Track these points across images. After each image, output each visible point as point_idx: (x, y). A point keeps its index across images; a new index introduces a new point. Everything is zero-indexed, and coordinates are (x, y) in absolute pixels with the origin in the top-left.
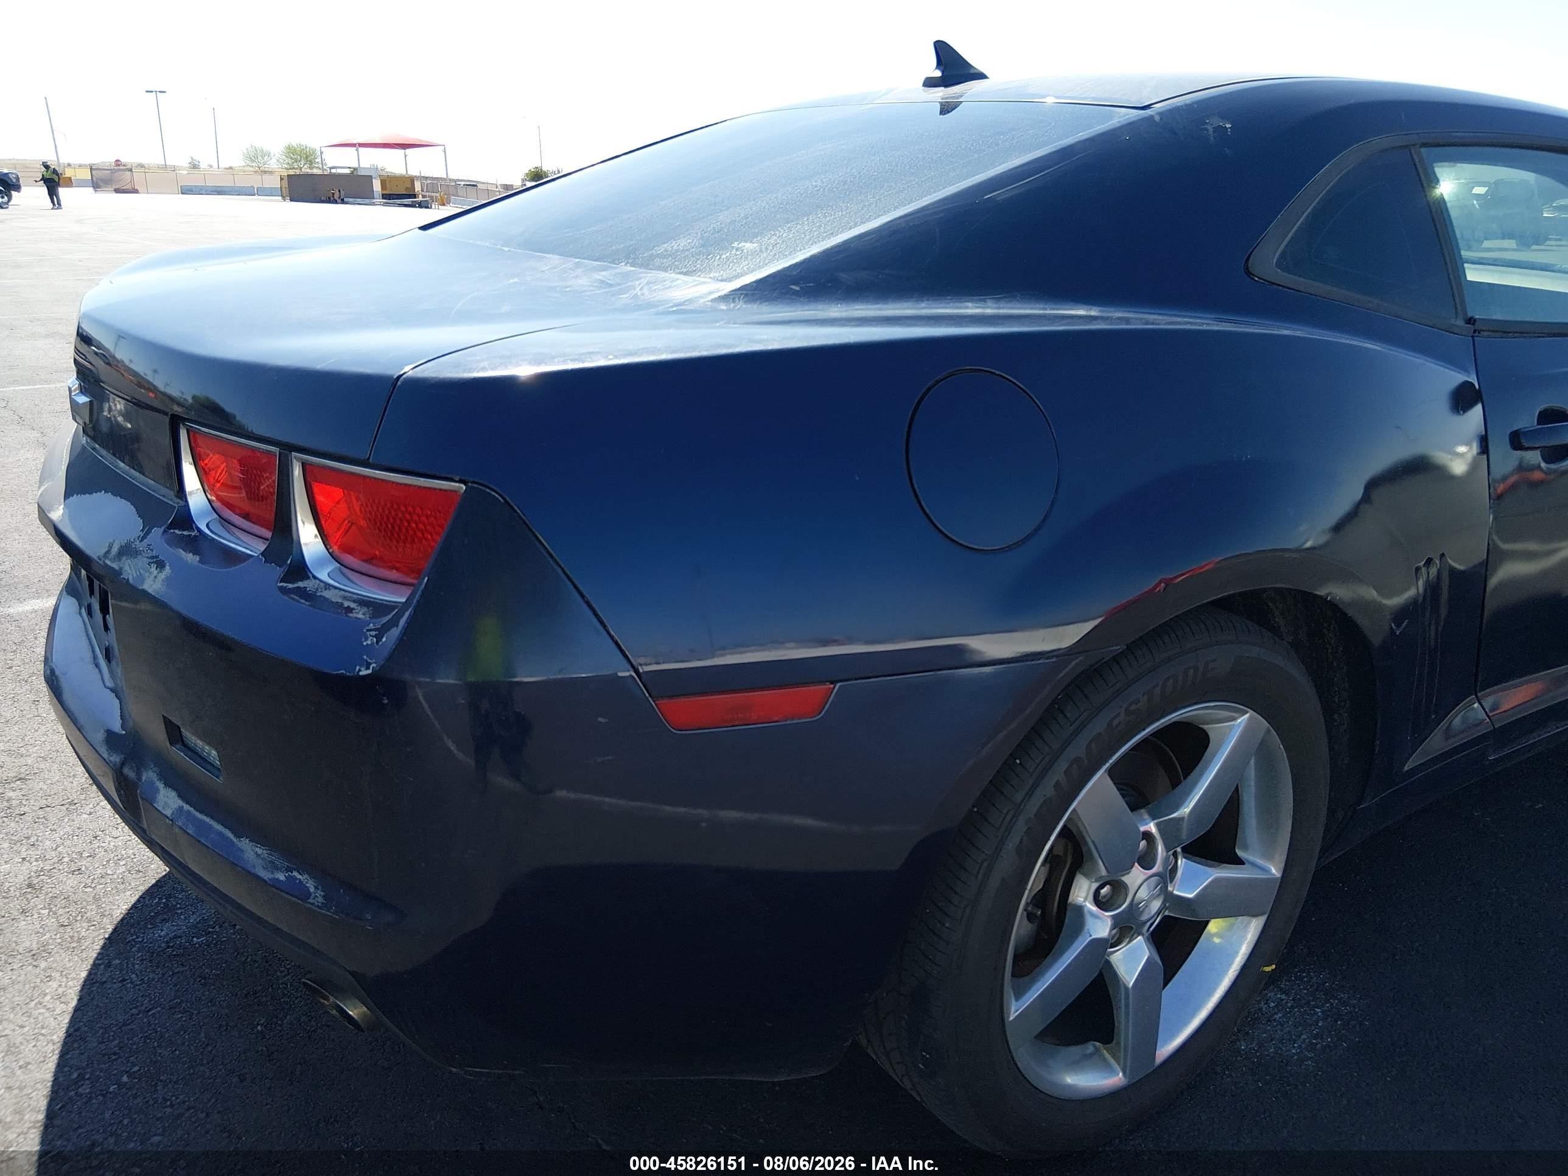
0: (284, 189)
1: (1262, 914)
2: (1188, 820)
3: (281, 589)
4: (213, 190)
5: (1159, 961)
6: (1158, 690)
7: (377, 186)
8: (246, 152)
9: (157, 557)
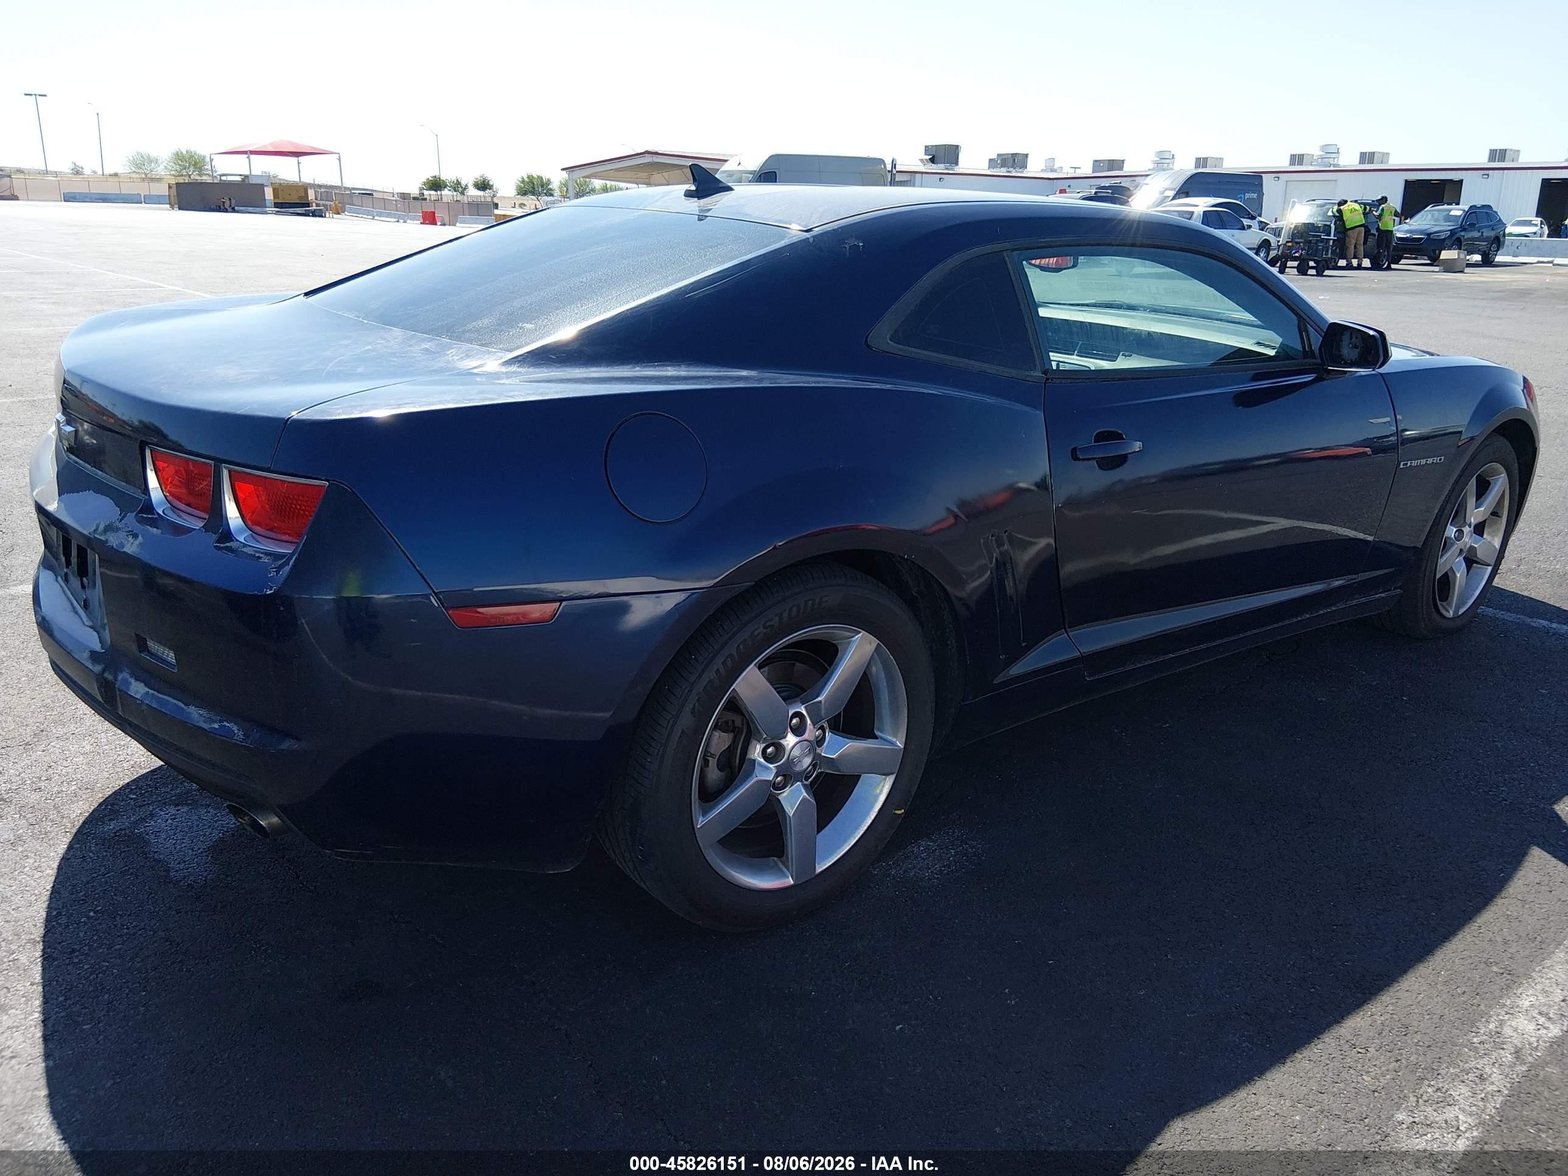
0: (172, 197)
1: (893, 774)
2: (825, 703)
3: (216, 547)
4: (98, 197)
5: (813, 801)
6: (786, 614)
7: (269, 194)
8: (131, 158)
9: (132, 531)
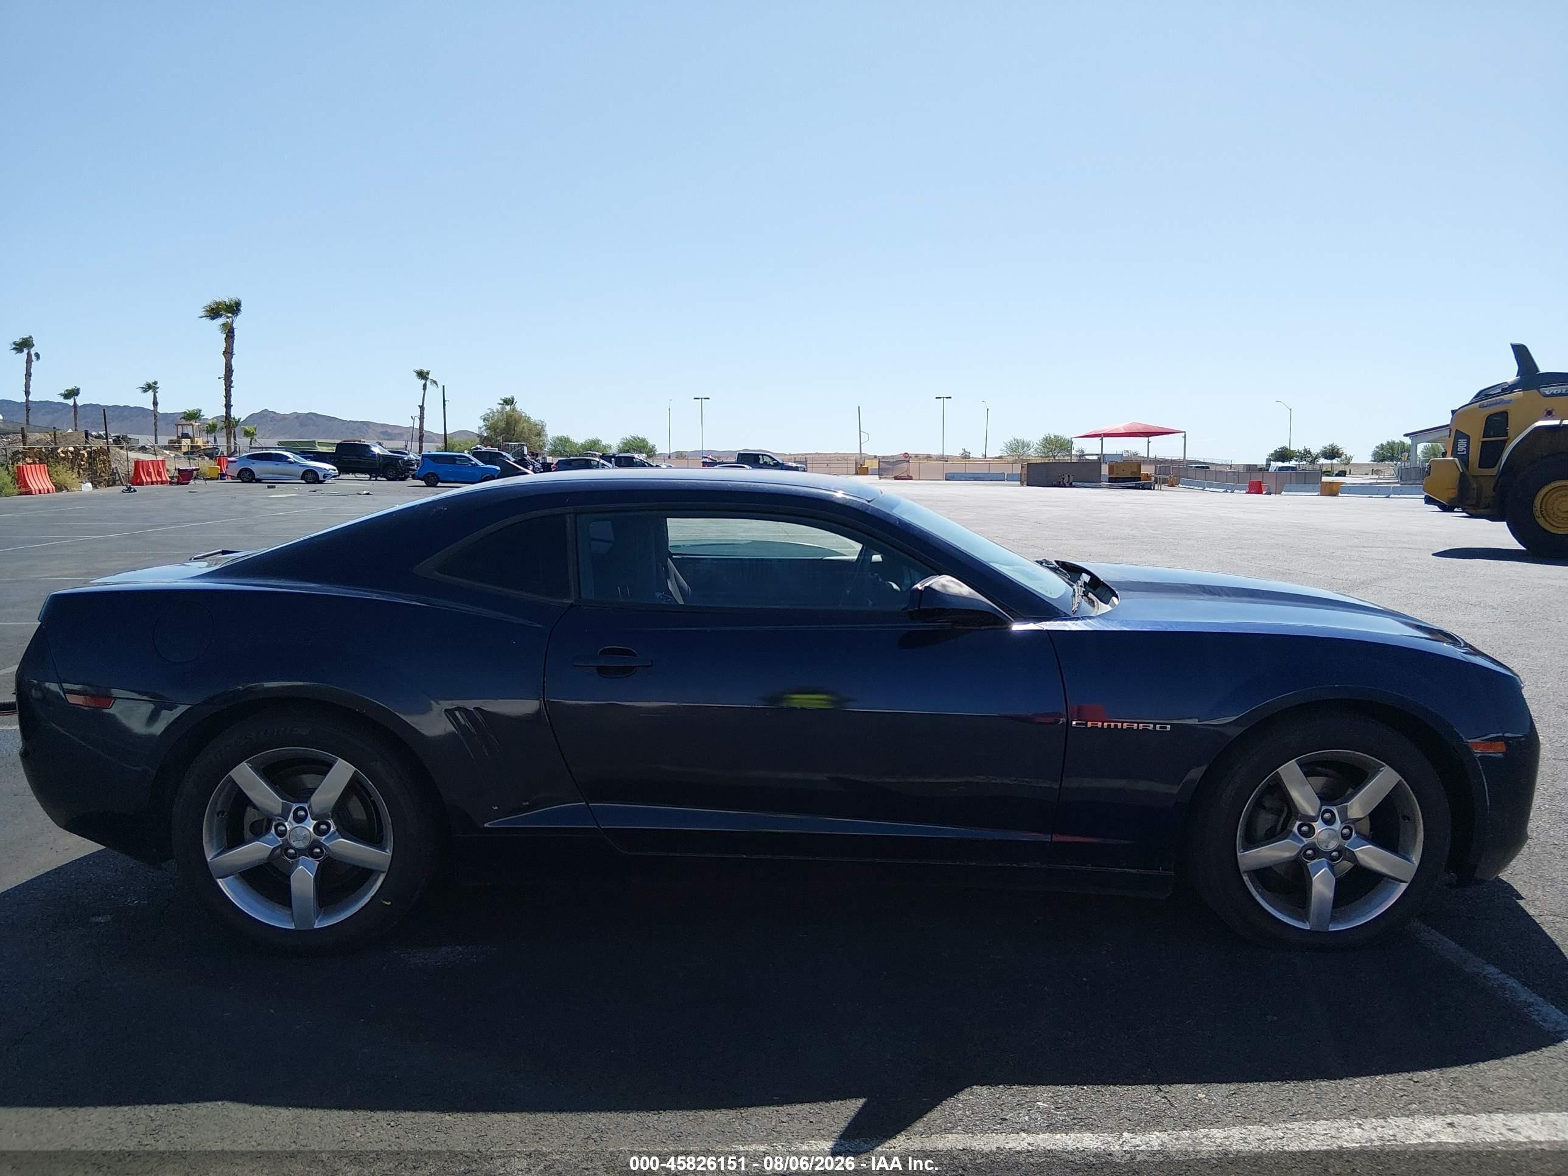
0: (1023, 475)
1: (384, 872)
4: (970, 476)
5: (310, 874)
7: (1105, 470)
8: (1009, 444)
